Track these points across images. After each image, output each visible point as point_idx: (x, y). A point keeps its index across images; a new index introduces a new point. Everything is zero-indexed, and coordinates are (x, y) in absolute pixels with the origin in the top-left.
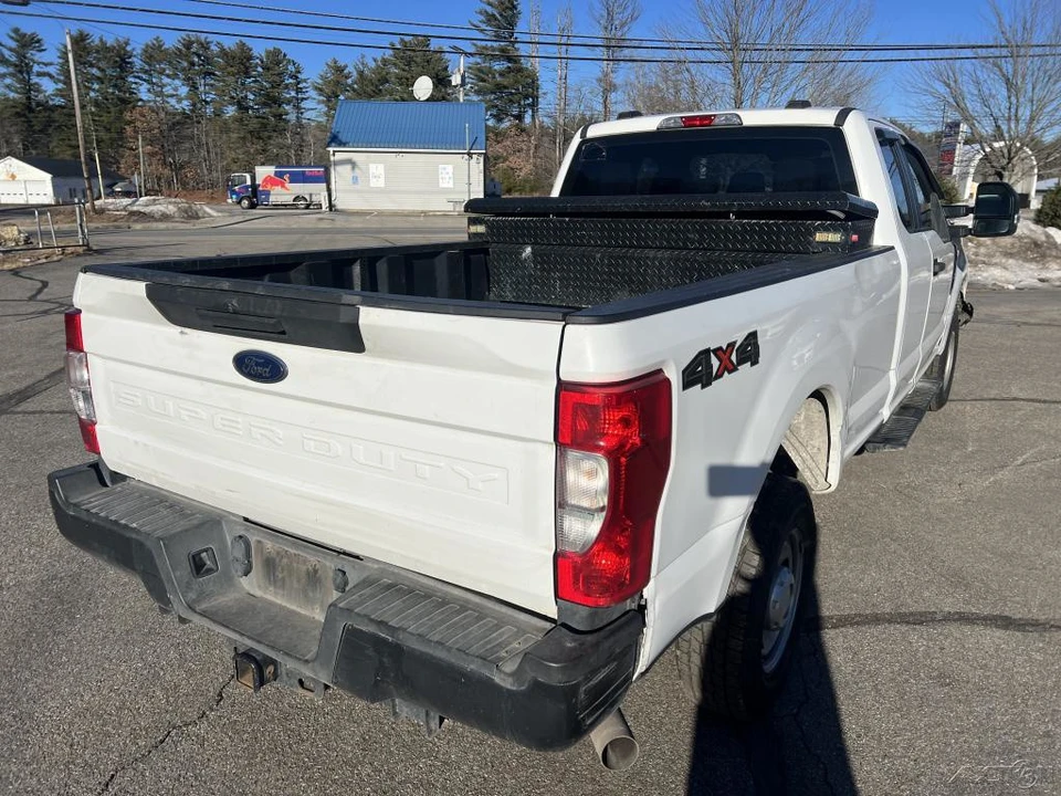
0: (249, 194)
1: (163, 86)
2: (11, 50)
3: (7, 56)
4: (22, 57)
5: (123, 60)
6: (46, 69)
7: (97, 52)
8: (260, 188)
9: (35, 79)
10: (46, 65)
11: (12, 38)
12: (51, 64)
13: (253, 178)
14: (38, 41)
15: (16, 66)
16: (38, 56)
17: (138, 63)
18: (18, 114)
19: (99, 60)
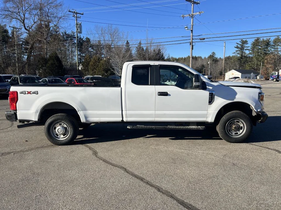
0: (277, 77)
1: (277, 49)
2: (240, 45)
3: (239, 46)
4: (242, 46)
5: (268, 44)
6: (247, 48)
7: (261, 42)
8: (280, 76)
9: (244, 51)
10: (248, 47)
11: (241, 42)
12: (249, 47)
13: (278, 73)
14: (247, 42)
15: (240, 48)
16: (246, 45)
17: (272, 43)
18: (239, 59)
19: (261, 44)
